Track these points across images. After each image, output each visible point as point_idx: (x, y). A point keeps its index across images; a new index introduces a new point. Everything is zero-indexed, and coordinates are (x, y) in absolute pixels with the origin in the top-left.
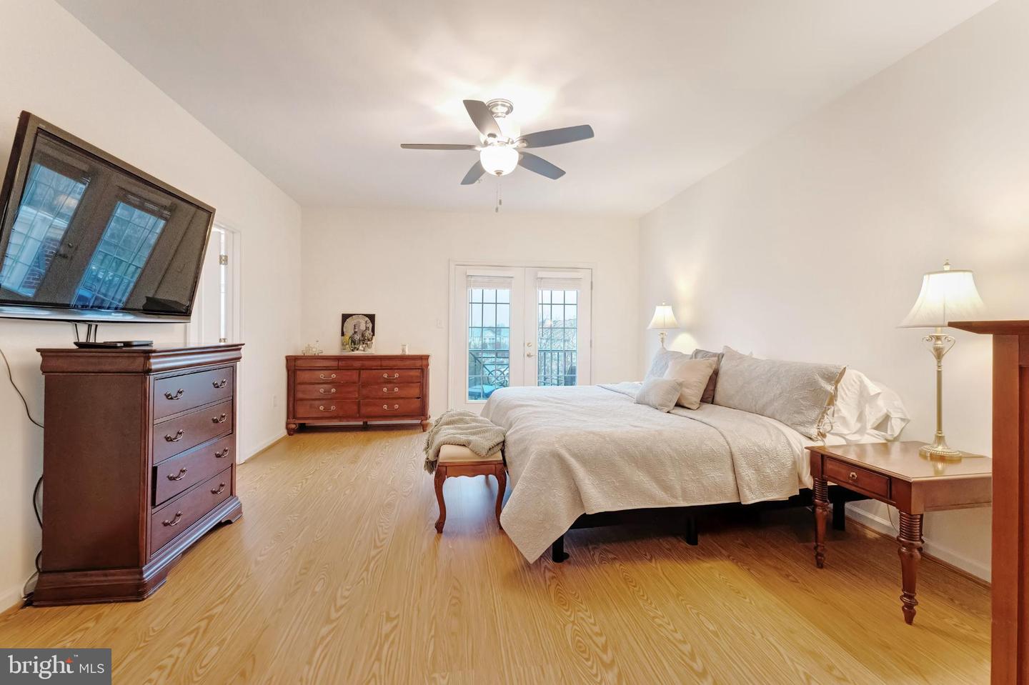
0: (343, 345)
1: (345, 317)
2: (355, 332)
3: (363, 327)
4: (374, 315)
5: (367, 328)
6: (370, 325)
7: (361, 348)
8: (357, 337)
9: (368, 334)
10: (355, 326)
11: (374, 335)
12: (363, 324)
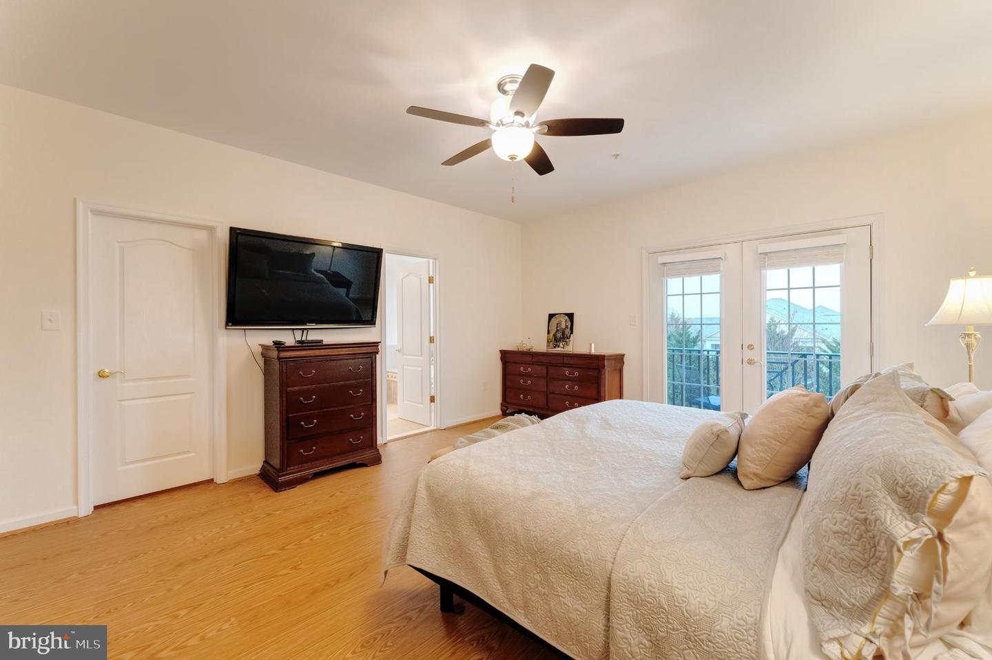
0: (548, 342)
1: (551, 316)
2: (558, 330)
3: (563, 326)
4: (573, 314)
5: (567, 327)
6: (569, 324)
7: (561, 345)
8: (559, 335)
9: (568, 330)
10: (557, 324)
11: (572, 333)
12: (564, 322)
